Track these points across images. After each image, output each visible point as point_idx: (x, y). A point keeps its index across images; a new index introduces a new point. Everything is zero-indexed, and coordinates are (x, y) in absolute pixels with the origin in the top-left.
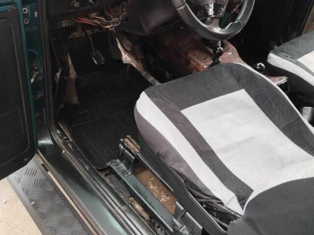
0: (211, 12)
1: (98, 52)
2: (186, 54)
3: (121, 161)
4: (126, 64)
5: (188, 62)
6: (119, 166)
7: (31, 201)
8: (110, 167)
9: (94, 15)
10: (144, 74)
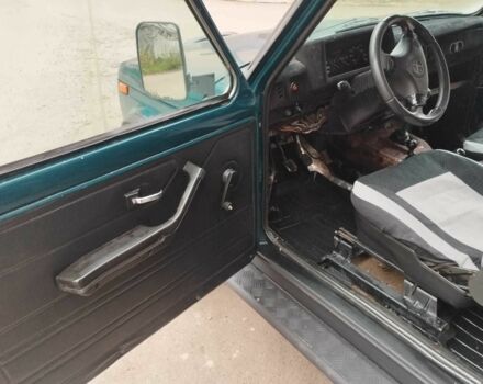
0: (414, 102)
1: (291, 161)
2: (377, 152)
3: (338, 252)
4: (313, 172)
5: (381, 160)
6: (338, 257)
7: (256, 298)
8: (327, 260)
9: (295, 123)
10: (332, 179)
